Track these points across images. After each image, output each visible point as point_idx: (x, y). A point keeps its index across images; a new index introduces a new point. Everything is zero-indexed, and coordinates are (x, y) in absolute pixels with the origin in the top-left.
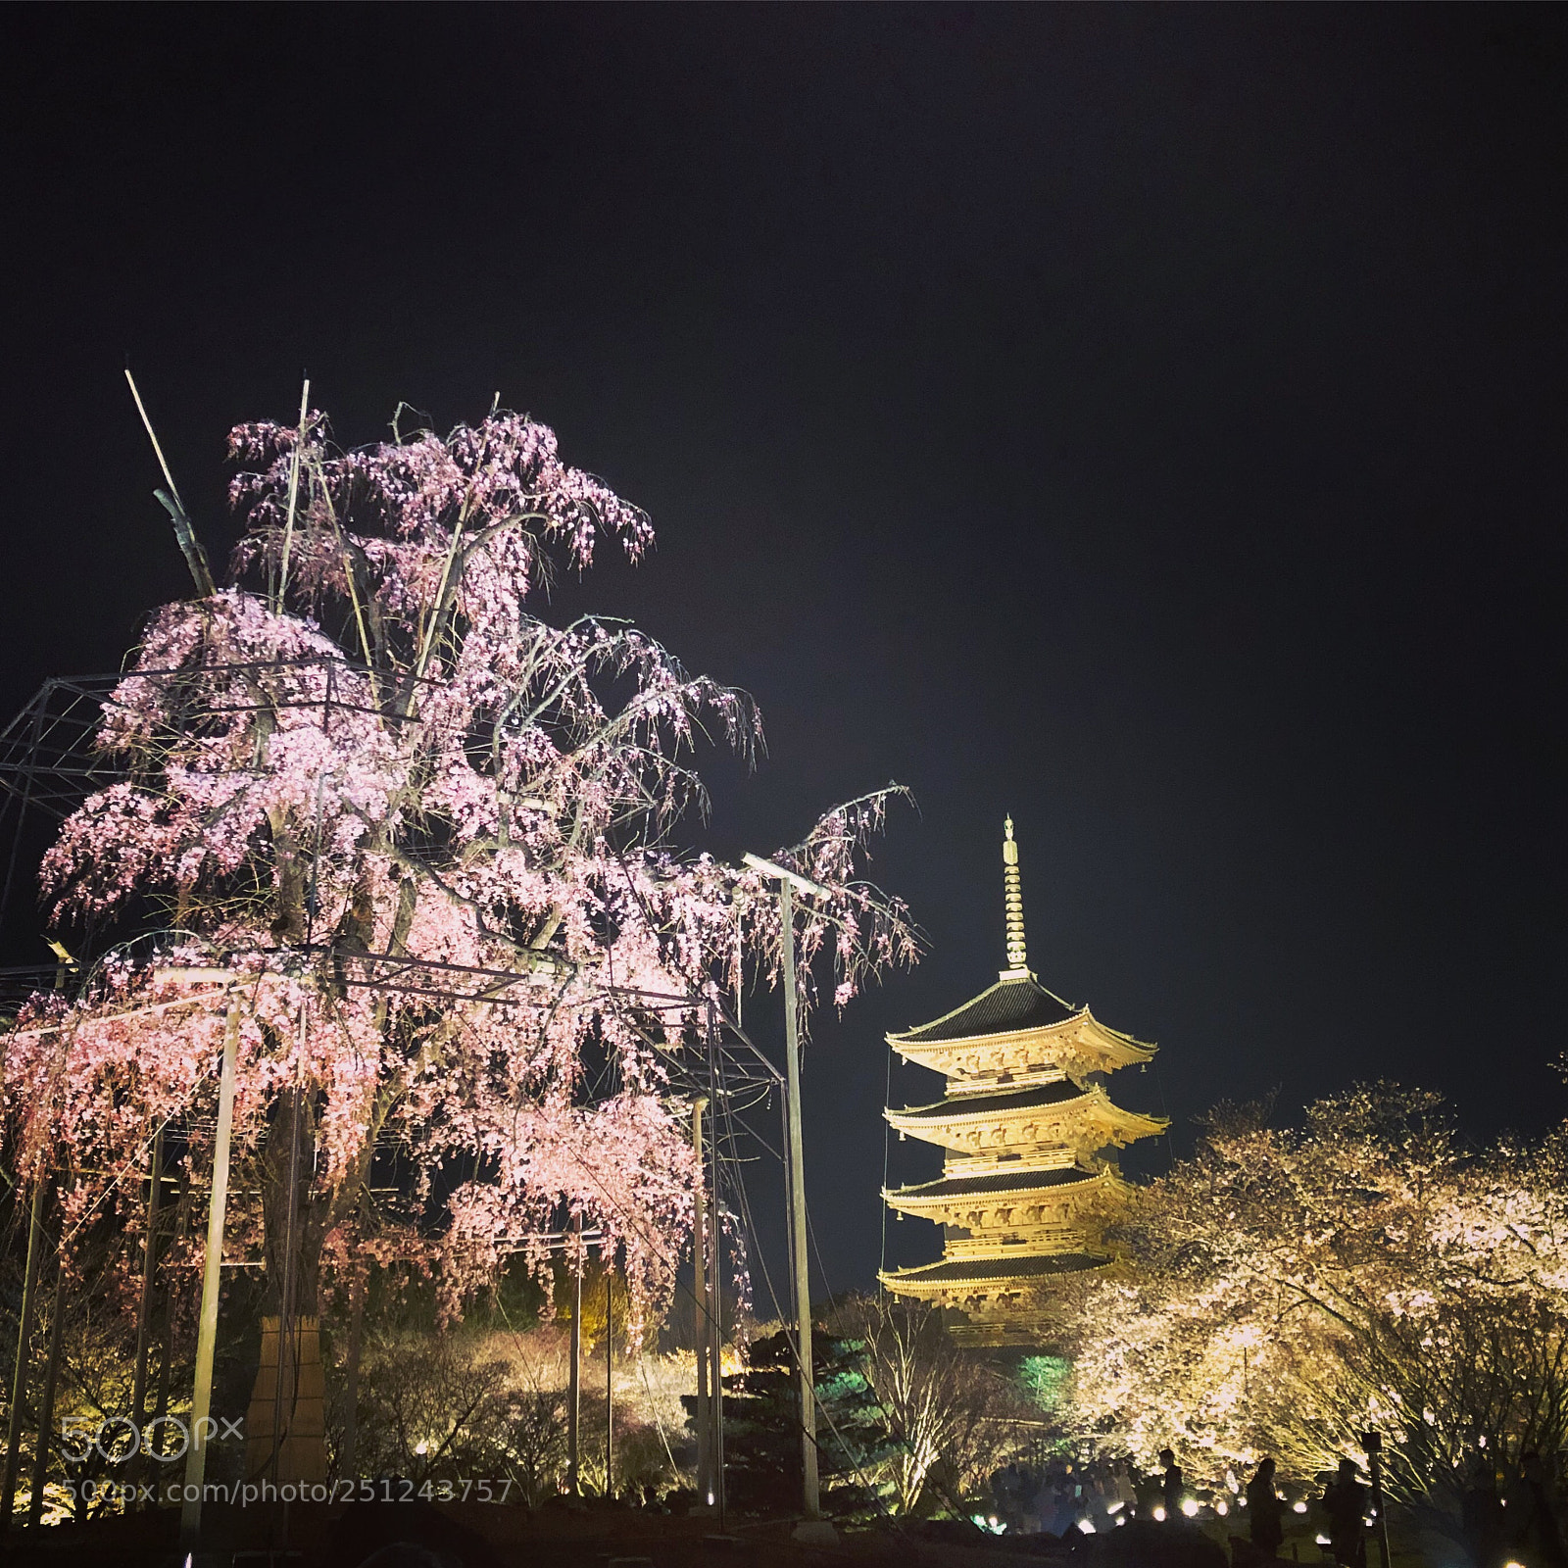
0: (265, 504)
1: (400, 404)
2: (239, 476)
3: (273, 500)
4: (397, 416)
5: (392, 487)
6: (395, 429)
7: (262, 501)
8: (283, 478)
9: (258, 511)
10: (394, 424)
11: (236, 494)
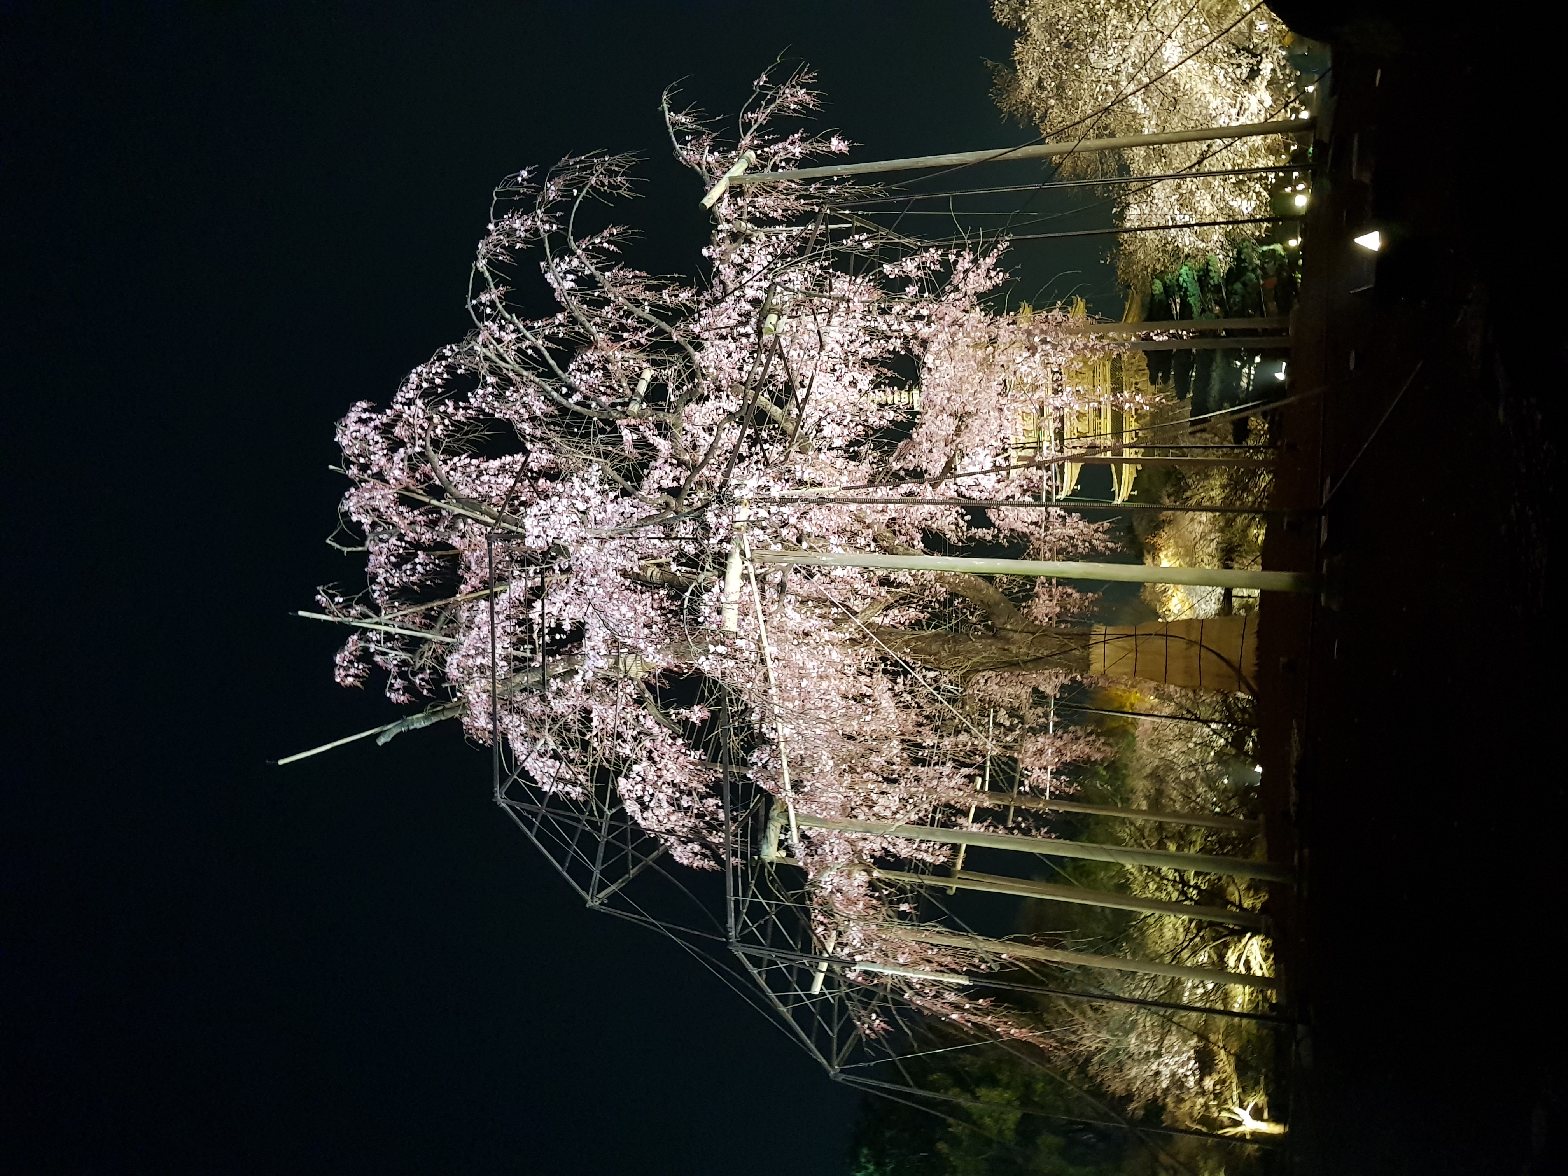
0: (418, 681)
1: (328, 541)
2: (388, 695)
3: (414, 674)
4: (338, 547)
5: (408, 573)
6: (350, 549)
7: (415, 683)
8: (395, 662)
9: (423, 687)
10: (346, 550)
11: (402, 698)
